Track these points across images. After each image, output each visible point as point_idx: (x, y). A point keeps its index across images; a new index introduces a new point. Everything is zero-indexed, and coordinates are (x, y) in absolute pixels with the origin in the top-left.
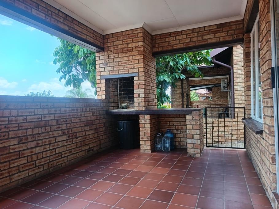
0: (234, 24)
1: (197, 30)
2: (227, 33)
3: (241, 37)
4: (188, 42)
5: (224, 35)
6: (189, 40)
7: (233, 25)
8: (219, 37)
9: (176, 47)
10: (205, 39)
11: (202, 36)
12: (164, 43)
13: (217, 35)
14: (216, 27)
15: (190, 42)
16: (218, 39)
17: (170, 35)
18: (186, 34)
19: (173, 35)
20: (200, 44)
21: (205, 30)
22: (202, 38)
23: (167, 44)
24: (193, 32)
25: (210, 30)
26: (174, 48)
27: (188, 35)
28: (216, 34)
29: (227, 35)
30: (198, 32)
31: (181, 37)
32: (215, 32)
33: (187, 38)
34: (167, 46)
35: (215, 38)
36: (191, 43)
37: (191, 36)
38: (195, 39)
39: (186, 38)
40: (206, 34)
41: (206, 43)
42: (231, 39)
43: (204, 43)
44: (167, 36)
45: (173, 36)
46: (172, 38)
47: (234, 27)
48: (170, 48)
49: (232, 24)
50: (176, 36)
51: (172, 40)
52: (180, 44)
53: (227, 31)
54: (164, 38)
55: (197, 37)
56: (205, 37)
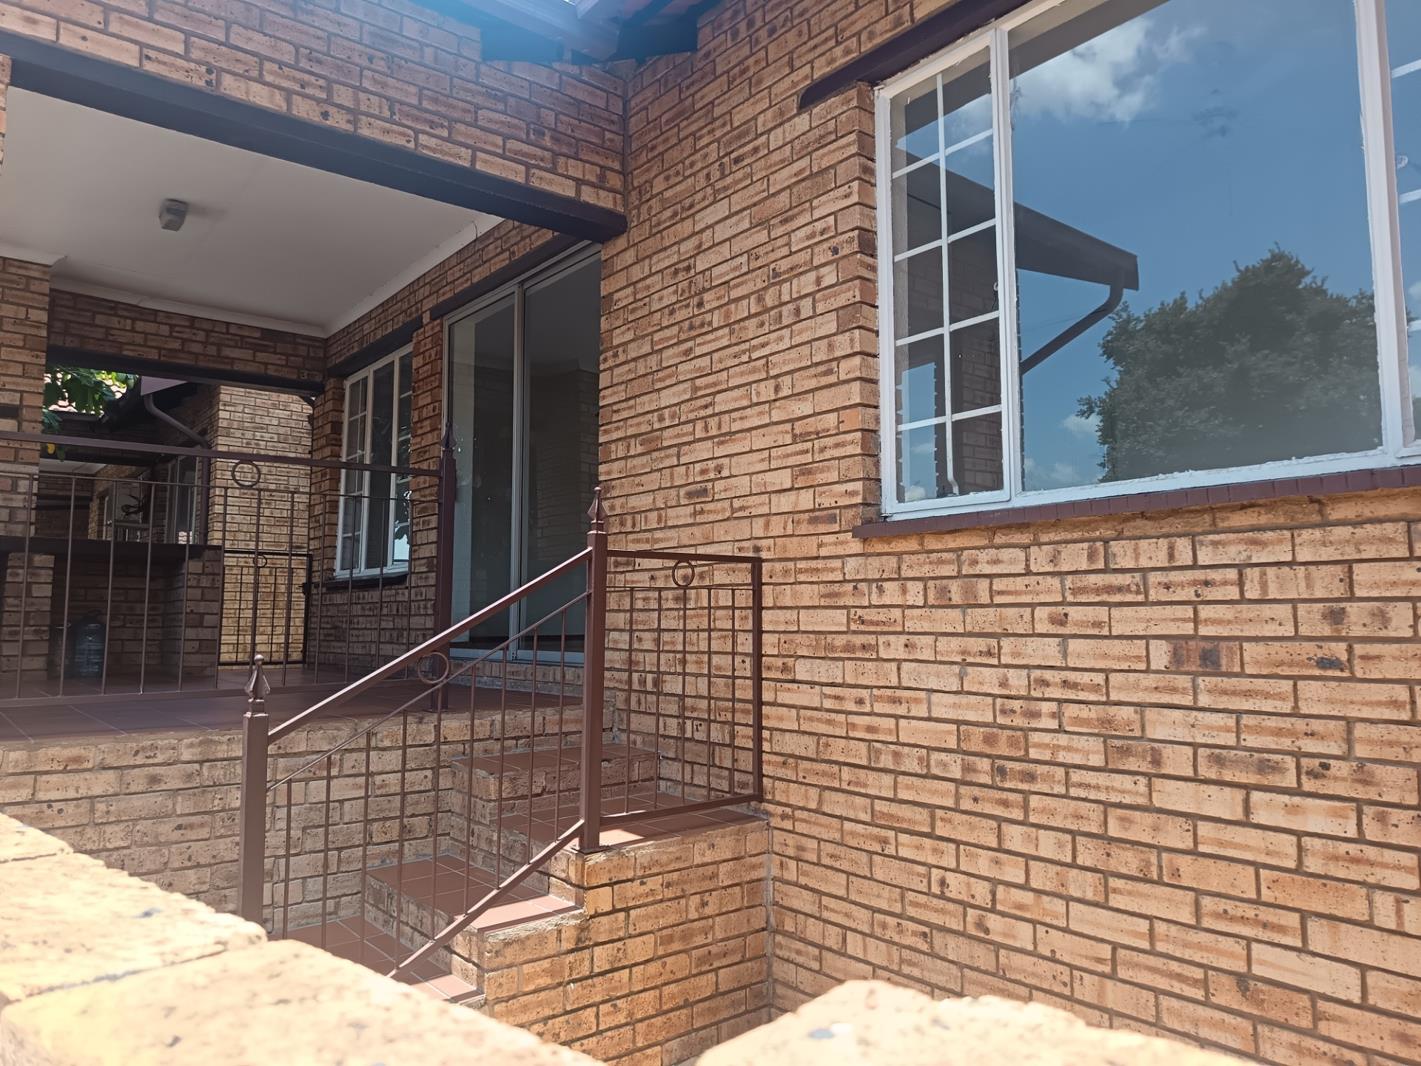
0: (305, 342)
1: (206, 326)
2: (287, 360)
3: (318, 379)
4: (176, 350)
5: (279, 362)
6: (176, 345)
7: (303, 345)
8: (266, 364)
9: (131, 354)
10: (227, 358)
11: (219, 346)
12: (87, 328)
13: (261, 356)
14: (257, 335)
15: (182, 351)
16: (262, 367)
17: (112, 308)
18: (172, 326)
19: (126, 314)
20: (211, 365)
21: (228, 333)
22: (219, 350)
23: (99, 334)
24: (192, 327)
25: (242, 337)
26: (125, 353)
27: (177, 329)
28: (258, 354)
29: (286, 366)
30: (208, 332)
31: (151, 327)
32: (256, 348)
33: (171, 336)
34: (99, 340)
35: (254, 361)
36: (182, 355)
37: (185, 336)
38: (196, 348)
39: (167, 334)
40: (232, 343)
41: (228, 367)
42: (294, 377)
43: (222, 367)
44: (102, 310)
45: (126, 318)
46: (122, 321)
47: (303, 351)
48: (110, 350)
49: (300, 341)
50: (134, 320)
51: (118, 326)
52: (145, 346)
53: (288, 355)
54: (88, 311)
55: (205, 344)
56: (227, 352)
